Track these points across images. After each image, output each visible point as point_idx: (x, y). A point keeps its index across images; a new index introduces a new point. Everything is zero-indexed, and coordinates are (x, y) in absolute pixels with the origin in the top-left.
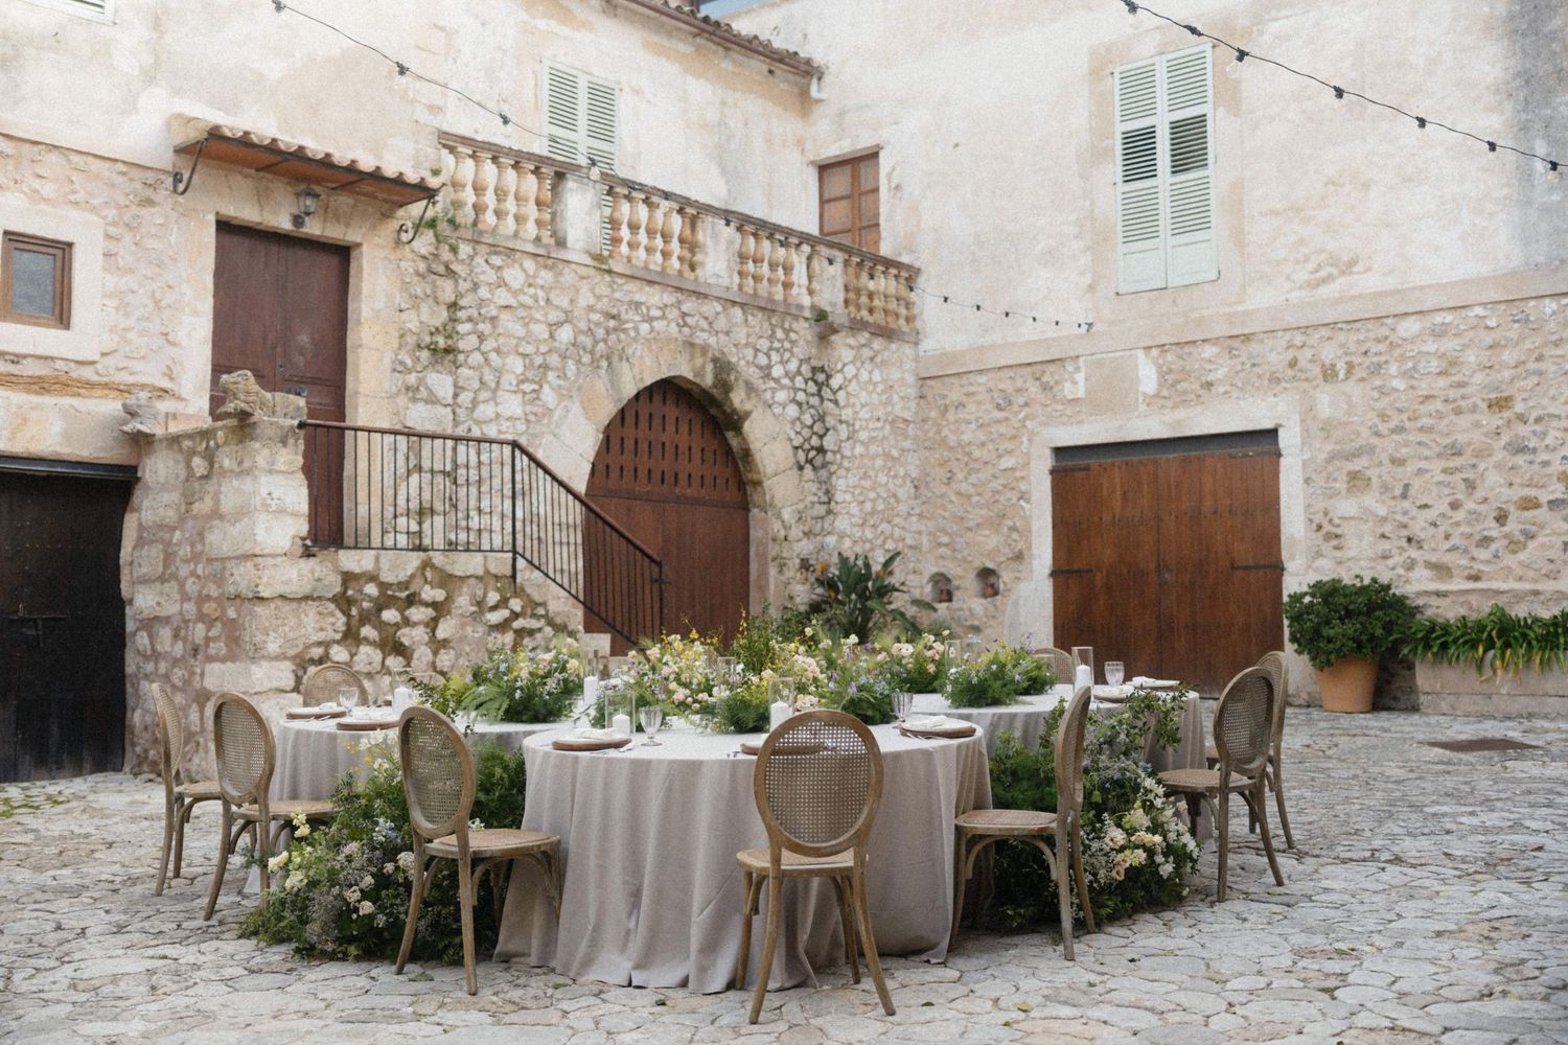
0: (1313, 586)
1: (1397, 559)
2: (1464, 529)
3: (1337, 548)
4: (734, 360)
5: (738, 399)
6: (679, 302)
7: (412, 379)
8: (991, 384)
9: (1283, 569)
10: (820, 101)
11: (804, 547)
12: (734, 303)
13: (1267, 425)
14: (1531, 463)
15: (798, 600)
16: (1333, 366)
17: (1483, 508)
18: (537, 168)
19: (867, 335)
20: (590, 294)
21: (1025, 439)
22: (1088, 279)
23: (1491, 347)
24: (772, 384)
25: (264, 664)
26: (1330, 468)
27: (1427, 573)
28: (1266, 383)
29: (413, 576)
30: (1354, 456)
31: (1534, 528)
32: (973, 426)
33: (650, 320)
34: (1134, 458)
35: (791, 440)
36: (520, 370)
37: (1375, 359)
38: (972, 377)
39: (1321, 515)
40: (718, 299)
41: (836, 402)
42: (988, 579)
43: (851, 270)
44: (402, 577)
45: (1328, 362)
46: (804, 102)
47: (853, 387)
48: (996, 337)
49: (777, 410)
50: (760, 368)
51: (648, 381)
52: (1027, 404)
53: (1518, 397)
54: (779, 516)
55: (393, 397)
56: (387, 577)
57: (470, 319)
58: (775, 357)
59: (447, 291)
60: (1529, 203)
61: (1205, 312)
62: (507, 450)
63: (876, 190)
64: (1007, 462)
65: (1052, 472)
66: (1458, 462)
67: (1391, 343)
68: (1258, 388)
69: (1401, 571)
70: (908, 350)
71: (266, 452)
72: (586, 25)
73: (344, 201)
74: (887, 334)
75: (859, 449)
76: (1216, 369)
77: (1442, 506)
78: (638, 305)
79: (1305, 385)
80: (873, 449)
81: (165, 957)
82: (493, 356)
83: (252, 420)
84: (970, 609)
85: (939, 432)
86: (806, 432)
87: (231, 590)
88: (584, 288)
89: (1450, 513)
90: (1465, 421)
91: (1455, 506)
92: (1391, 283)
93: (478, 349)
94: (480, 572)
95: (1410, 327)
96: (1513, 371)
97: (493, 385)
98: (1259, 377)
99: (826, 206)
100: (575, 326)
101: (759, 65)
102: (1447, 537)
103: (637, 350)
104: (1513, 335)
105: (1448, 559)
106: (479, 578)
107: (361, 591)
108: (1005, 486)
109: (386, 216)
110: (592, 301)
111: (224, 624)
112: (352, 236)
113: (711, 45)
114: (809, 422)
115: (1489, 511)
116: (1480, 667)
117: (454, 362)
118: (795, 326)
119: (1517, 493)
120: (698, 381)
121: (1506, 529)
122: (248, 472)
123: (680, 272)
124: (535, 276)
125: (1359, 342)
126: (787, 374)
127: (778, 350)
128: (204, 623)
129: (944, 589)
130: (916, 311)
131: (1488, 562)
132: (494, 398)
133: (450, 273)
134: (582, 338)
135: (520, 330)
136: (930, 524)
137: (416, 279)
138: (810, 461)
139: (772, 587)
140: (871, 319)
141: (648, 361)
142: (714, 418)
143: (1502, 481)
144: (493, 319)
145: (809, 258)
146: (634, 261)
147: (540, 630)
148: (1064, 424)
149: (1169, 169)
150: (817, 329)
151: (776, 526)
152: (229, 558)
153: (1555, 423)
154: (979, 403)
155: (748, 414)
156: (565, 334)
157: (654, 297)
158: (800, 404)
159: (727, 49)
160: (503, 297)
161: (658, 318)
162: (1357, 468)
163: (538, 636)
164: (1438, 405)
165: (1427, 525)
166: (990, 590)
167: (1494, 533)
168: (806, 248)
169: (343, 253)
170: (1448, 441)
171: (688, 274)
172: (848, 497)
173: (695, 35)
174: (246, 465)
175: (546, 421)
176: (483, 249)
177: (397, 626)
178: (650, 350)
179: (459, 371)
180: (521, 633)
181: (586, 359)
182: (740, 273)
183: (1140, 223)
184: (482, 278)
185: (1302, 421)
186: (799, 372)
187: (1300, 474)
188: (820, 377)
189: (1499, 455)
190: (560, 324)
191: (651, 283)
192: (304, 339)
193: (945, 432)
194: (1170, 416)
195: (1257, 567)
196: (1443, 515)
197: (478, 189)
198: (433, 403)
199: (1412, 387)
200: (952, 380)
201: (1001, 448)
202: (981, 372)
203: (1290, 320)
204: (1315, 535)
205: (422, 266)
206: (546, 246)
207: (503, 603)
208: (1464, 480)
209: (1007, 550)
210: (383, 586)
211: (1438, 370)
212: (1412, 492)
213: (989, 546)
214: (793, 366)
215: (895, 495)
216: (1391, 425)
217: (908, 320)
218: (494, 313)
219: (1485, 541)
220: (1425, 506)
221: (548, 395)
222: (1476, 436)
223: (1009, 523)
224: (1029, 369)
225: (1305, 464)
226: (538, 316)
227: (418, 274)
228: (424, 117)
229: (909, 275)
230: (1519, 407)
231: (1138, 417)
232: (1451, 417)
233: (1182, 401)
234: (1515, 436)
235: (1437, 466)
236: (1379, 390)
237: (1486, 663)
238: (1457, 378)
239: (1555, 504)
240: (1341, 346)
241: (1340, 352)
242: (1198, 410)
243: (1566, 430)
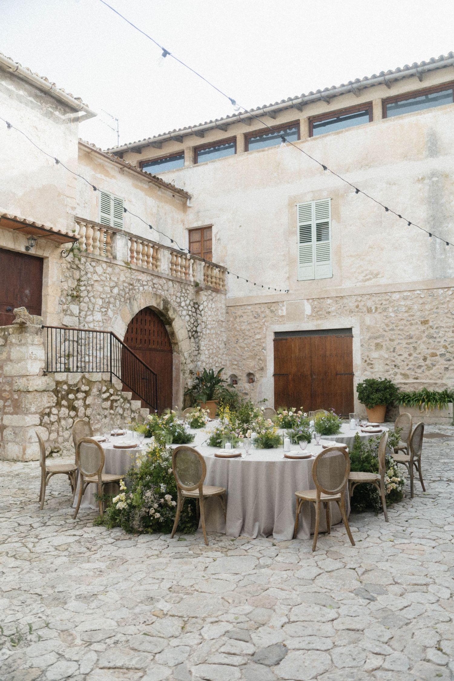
0: (366, 381)
1: (391, 372)
2: (413, 363)
3: (372, 368)
4: (169, 300)
5: (171, 314)
6: (152, 279)
7: (65, 307)
8: (252, 309)
9: (354, 375)
10: (190, 207)
11: (191, 366)
12: (170, 280)
13: (348, 327)
14: (435, 341)
15: (189, 384)
16: (371, 308)
17: (419, 356)
18: (107, 230)
19: (210, 291)
20: (124, 276)
21: (264, 328)
22: (287, 275)
23: (422, 304)
24: (181, 308)
25: (30, 416)
26: (369, 341)
27: (400, 377)
28: (348, 313)
29: (79, 382)
30: (377, 338)
31: (435, 363)
32: (246, 324)
33: (143, 286)
34: (303, 336)
35: (187, 328)
36: (101, 303)
37: (385, 306)
38: (246, 307)
39: (367, 357)
40: (165, 278)
41: (201, 315)
42: (251, 378)
43: (206, 268)
44: (75, 383)
45: (369, 307)
46: (184, 207)
47: (206, 309)
48: (254, 294)
49: (183, 318)
50: (177, 303)
51: (143, 307)
52: (265, 317)
53: (431, 321)
54: (183, 355)
55: (58, 313)
56: (70, 383)
57: (85, 285)
58: (182, 299)
59: (77, 275)
60: (434, 258)
61: (328, 288)
62: (109, 335)
63: (211, 239)
64: (258, 337)
65: (274, 341)
66: (411, 341)
67: (390, 301)
68: (346, 314)
69: (392, 376)
70: (223, 297)
71: (31, 337)
72: (113, 177)
73: (42, 241)
74: (217, 291)
75: (208, 331)
76: (332, 307)
77: (406, 355)
78: (139, 280)
79: (361, 314)
80: (212, 331)
81: (74, 535)
82: (92, 298)
83: (26, 325)
84: (244, 387)
85: (233, 325)
86: (192, 326)
87: (16, 388)
88: (122, 274)
89: (408, 357)
90: (414, 328)
91: (410, 355)
92: (390, 281)
93: (87, 296)
94: (100, 380)
95: (396, 296)
96: (429, 312)
97: (92, 309)
98: (346, 310)
99: (192, 244)
100: (119, 288)
101: (169, 193)
102: (407, 365)
103: (138, 296)
104: (429, 300)
105: (408, 372)
106: (100, 382)
107: (62, 388)
108: (257, 345)
109: (57, 247)
110: (124, 279)
111: (12, 401)
112: (46, 254)
113: (154, 186)
114: (193, 322)
115: (421, 357)
116: (420, 408)
117: (79, 301)
118: (188, 288)
119: (430, 351)
120: (158, 307)
121: (426, 363)
122: (24, 345)
123: (153, 270)
124: (106, 270)
125: (379, 300)
126: (186, 305)
127: (183, 297)
128: (3, 400)
129: (235, 380)
130: (225, 283)
131: (421, 373)
132: (92, 314)
133: (78, 268)
134: (121, 292)
135: (101, 289)
136: (230, 357)
137: (67, 270)
138: (193, 336)
139: (181, 381)
140: (211, 285)
141: (142, 301)
142: (162, 320)
143: (425, 347)
144: (92, 285)
145: (193, 264)
146: (138, 265)
147: (119, 400)
148: (278, 324)
149: (316, 240)
150: (195, 289)
151: (183, 359)
152: (15, 376)
153: (442, 329)
154: (248, 316)
155: (174, 319)
156: (116, 291)
157: (144, 277)
158: (190, 316)
159: (160, 187)
160: (96, 277)
161: (145, 285)
162: (379, 342)
163: (118, 402)
164: (405, 322)
165: (401, 361)
166: (251, 381)
167: (423, 364)
168: (192, 261)
169: (40, 261)
170: (408, 334)
171: (155, 269)
172: (205, 348)
173: (150, 182)
174: (23, 342)
175: (109, 322)
176: (89, 260)
177: (73, 400)
178: (143, 296)
179: (81, 304)
180: (113, 401)
181: (123, 300)
182: (171, 269)
183: (305, 257)
184: (89, 270)
185: (361, 326)
186: (190, 304)
187: (360, 343)
188: (196, 306)
189: (424, 339)
190: (114, 287)
191: (143, 272)
192: (27, 292)
193: (236, 325)
194: (315, 323)
195: (345, 374)
196: (406, 358)
197: (87, 238)
198: (72, 316)
199: (397, 316)
200: (239, 307)
201: (256, 331)
202: (249, 305)
203: (357, 292)
204: (364, 364)
205: (69, 266)
206: (110, 259)
207: (107, 391)
208: (413, 347)
209: (257, 367)
210: (69, 386)
211: (405, 311)
212: (396, 350)
213: (251, 365)
214: (188, 302)
215: (219, 347)
216: (390, 328)
217: (223, 286)
218: (93, 283)
219: (420, 367)
220: (401, 355)
221: (110, 313)
222: (417, 332)
223: (258, 357)
224: (266, 305)
225: (361, 340)
226: (107, 284)
227: (67, 268)
228: (70, 211)
229: (223, 270)
230: (431, 324)
231: (305, 322)
232: (409, 326)
233: (320, 317)
234: (430, 333)
235: (404, 342)
236: (386, 316)
237: (422, 407)
238: (411, 313)
239: (442, 355)
240: (373, 301)
241: (373, 303)
242: (325, 321)
243: (446, 331)
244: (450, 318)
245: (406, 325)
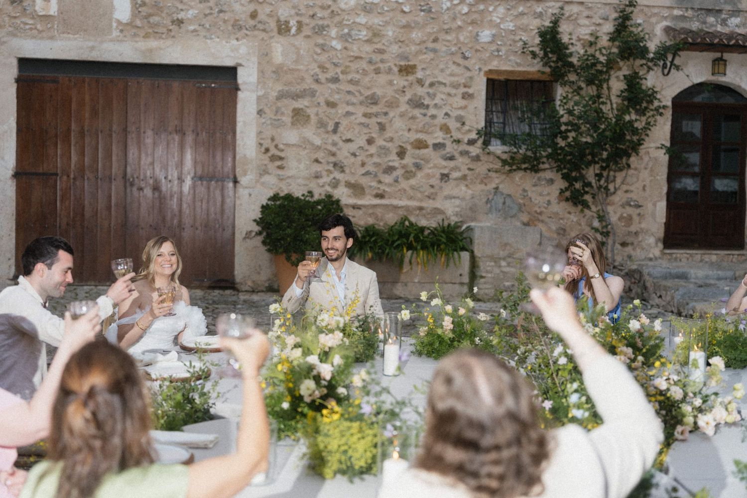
0: (275, 198)
1: (325, 179)
2: (376, 160)
3: (280, 168)
9: (237, 182)
13: (228, 63)
14: (425, 115)
16: (287, 22)
17: (389, 145)
23: (404, 27)
26: (279, 104)
27: (349, 191)
28: (230, 28)
30: (296, 96)
31: (422, 162)
34: (105, 77)
37: (320, 22)
39: (269, 141)
45: (282, 19)
53: (419, 67)
65: (18, 80)
66: (374, 109)
67: (333, 11)
68: (222, 31)
69: (328, 188)
76: (188, 10)
77: (362, 141)
79: (263, 35)
89: (367, 147)
90: (383, 79)
91: (370, 142)
95: (348, 2)
96: (418, 48)
98: (225, 21)
102: (363, 164)
104: (419, 19)
105: (365, 181)
115: (393, 148)
116: (402, 263)
119: (414, 136)
121: (404, 162)
125: (308, 7)
131: (390, 185)
143: (403, 127)
148: (34, 37)
153: (442, 88)
162: (301, 106)
164: (363, 64)
165: (348, 155)
167: (396, 164)
170: (369, 93)
185: (259, 63)
187: (255, 107)
189: (404, 107)
194: (143, 45)
196: (361, 148)
199: (346, 48)
204: (263, 156)
208: (379, 124)
211: (366, 38)
212: (341, 129)
216: (329, 75)
219: (389, 170)
220: (349, 141)
222: (390, 92)
225: (259, 99)
230: (420, 74)
231: (111, 40)
232: (373, 75)
233: (154, 32)
234: (415, 95)
235: (360, 110)
236: (323, 47)
237: (407, 260)
238: (379, 46)
239: (438, 146)
240: (294, 7)
241: (293, 12)
242: (169, 42)
243: (449, 95)
244: (459, 65)
245: (365, 73)
